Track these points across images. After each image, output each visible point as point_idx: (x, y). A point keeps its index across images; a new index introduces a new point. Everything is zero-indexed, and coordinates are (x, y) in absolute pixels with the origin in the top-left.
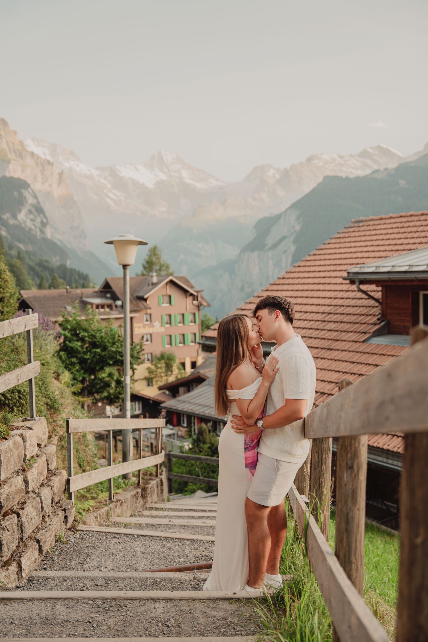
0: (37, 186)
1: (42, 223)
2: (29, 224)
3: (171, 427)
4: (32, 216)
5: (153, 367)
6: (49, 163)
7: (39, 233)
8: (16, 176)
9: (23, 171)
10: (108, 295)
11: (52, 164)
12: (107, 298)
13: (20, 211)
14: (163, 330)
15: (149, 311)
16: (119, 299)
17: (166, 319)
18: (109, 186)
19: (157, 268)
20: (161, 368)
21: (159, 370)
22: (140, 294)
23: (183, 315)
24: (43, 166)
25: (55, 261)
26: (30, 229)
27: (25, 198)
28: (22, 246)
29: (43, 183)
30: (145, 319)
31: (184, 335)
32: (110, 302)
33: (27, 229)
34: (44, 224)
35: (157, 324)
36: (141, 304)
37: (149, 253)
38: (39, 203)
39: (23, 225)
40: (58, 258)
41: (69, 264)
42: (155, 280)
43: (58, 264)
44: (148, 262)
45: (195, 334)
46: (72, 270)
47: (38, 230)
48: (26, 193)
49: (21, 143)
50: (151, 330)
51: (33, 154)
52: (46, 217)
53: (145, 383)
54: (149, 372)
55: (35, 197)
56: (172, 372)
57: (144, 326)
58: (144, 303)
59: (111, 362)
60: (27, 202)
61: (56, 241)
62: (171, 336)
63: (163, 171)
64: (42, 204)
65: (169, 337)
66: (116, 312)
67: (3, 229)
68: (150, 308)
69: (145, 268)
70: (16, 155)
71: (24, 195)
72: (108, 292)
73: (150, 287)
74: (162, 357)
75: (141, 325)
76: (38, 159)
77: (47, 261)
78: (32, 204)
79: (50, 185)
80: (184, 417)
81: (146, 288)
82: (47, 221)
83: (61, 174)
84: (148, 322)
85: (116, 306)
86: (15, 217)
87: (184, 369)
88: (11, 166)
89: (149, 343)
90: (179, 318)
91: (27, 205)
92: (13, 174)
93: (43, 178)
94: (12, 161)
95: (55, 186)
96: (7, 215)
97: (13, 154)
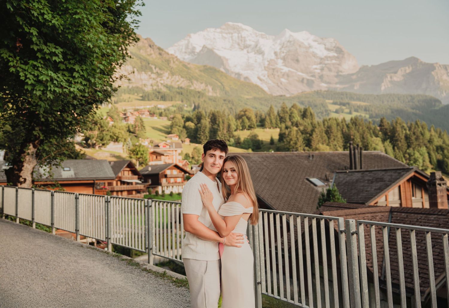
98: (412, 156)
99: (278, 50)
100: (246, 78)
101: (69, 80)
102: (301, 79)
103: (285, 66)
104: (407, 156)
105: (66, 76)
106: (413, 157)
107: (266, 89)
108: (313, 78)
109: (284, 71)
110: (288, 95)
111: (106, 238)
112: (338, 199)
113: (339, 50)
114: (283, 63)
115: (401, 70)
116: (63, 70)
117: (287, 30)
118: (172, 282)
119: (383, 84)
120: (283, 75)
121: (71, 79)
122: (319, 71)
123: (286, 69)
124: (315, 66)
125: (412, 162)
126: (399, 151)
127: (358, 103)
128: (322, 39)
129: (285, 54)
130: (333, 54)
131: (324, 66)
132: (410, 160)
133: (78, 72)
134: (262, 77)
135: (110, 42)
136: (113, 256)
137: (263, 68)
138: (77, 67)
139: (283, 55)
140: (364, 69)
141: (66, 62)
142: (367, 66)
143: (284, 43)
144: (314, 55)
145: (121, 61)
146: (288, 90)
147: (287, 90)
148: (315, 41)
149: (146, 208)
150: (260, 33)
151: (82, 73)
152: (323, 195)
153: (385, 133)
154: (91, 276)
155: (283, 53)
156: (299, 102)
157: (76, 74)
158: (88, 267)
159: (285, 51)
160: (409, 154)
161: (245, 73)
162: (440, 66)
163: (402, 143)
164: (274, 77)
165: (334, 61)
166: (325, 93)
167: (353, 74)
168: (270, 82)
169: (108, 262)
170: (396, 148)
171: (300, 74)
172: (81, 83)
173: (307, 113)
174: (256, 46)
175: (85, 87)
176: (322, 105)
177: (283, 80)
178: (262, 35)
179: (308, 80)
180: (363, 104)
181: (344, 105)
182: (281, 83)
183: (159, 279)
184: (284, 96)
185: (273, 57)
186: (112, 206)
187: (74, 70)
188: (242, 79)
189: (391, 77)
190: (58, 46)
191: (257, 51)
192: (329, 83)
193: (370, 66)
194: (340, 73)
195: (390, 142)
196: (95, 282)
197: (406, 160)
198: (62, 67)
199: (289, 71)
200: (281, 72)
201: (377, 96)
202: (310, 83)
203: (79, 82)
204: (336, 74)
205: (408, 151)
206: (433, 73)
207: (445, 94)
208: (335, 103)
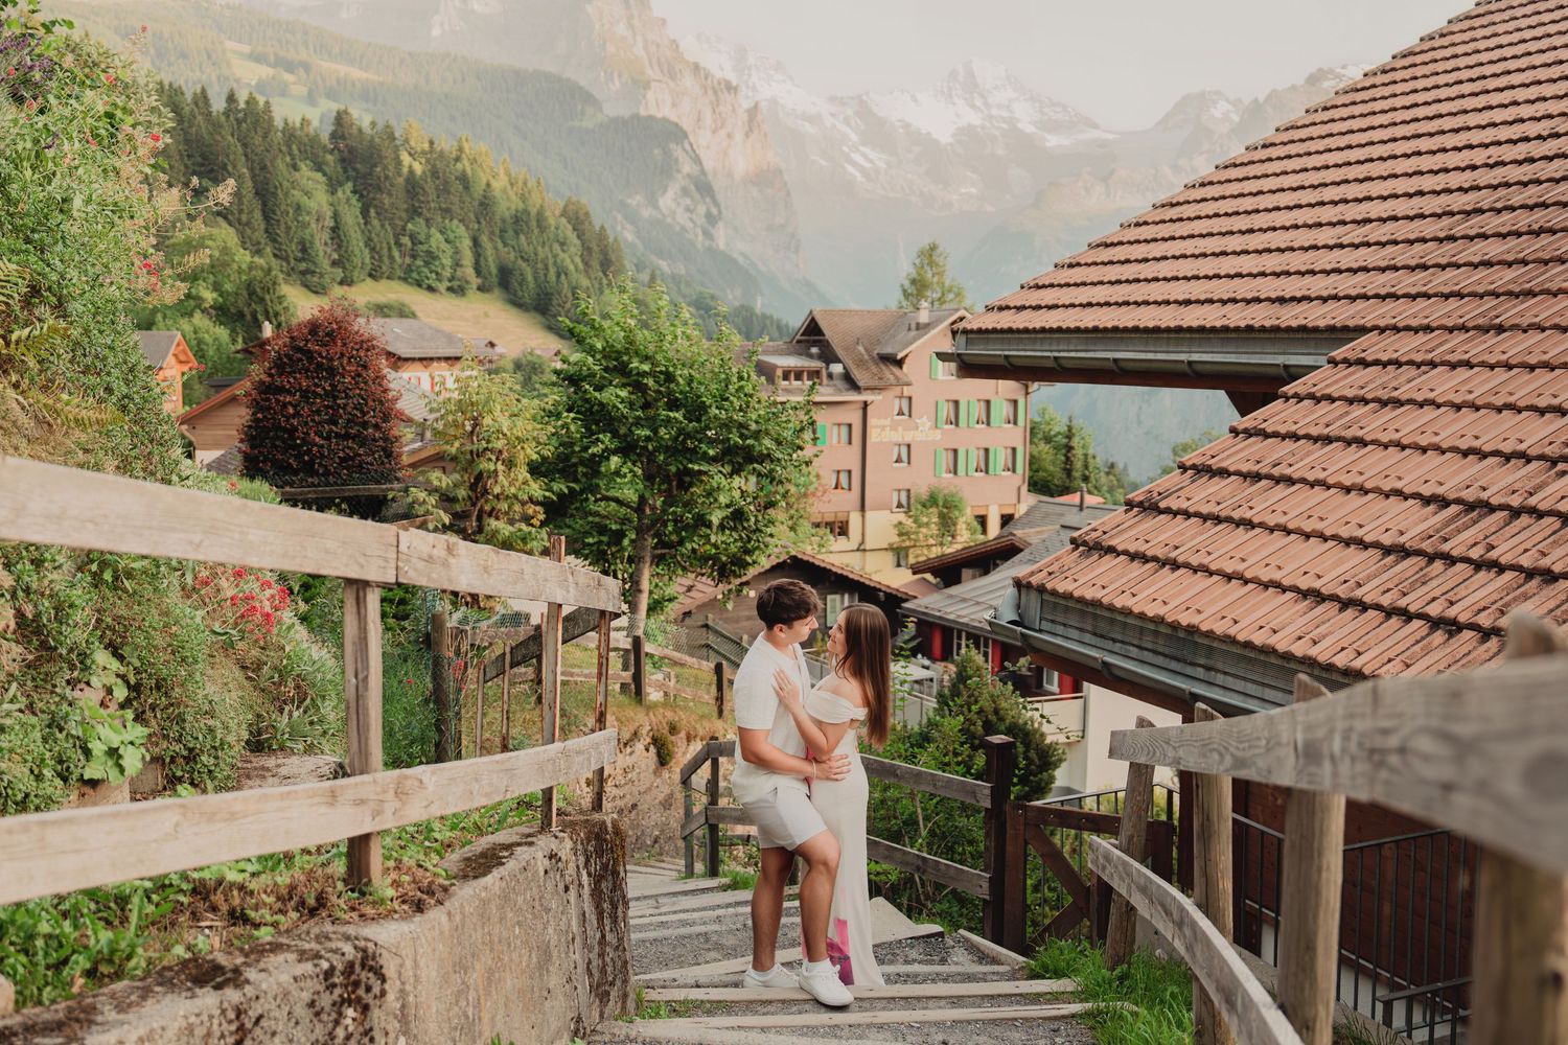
0: (703, 141)
1: (709, 215)
2: (682, 218)
3: (927, 662)
4: (688, 201)
5: (909, 522)
6: (730, 88)
7: (700, 238)
8: (659, 115)
9: (674, 105)
10: (814, 350)
11: (736, 89)
12: (811, 356)
13: (665, 189)
14: (937, 435)
15: (907, 391)
16: (839, 361)
17: (945, 410)
18: (854, 138)
19: (936, 295)
20: (927, 524)
21: (924, 530)
22: (888, 350)
23: (988, 402)
24: (715, 92)
25: (730, 299)
26: (683, 228)
27: (677, 160)
28: (664, 265)
29: (714, 132)
30: (896, 411)
31: (987, 450)
32: (816, 364)
33: (677, 228)
34: (712, 219)
35: (924, 422)
36: (890, 372)
37: (917, 261)
38: (703, 172)
39: (669, 220)
40: (738, 292)
41: (760, 305)
42: (924, 317)
43: (737, 304)
44: (913, 282)
45: (1014, 450)
46: (764, 316)
47: (699, 231)
48: (678, 152)
49: (674, 44)
50: (908, 438)
51: (696, 68)
52: (716, 203)
53: (890, 558)
54: (900, 534)
55: (697, 160)
56: (953, 537)
57: (894, 428)
58: (895, 370)
59: (711, 452)
60: (679, 171)
61: (735, 255)
62: (955, 451)
63: (974, 107)
64: (710, 177)
65: (951, 455)
66: (830, 390)
67: (628, 226)
68: (909, 384)
69: (906, 295)
70: (662, 72)
71: (674, 155)
72: (815, 343)
73: (913, 333)
74: (932, 500)
75: (888, 422)
76: (706, 77)
77: (713, 297)
78: (689, 176)
79: (729, 136)
80: (959, 638)
81: (903, 335)
82: (720, 212)
83: (753, 112)
84: (906, 417)
85: (830, 376)
86: (653, 202)
87: (984, 531)
88: (650, 95)
89: (905, 465)
90: (977, 410)
91: (679, 176)
92: (653, 111)
93: (715, 121)
94: (653, 84)
95: (739, 137)
96: (638, 197)
97: (656, 68)
98: (421, 243)
104: (406, 240)
106: (425, 247)
119: (437, 18)
125: (419, 262)
126: (382, 226)
127: (343, 70)
132: (414, 257)
153: (346, 163)
160: (413, 238)
163: (396, 201)
166: (229, 13)
170: (372, 212)
176: (209, 57)
180: (356, 74)
181: (290, 67)
195: (354, 192)
197: (403, 255)
201: (411, 55)
205: (410, 226)
206: (589, 9)
207: (617, 84)
208: (258, 58)
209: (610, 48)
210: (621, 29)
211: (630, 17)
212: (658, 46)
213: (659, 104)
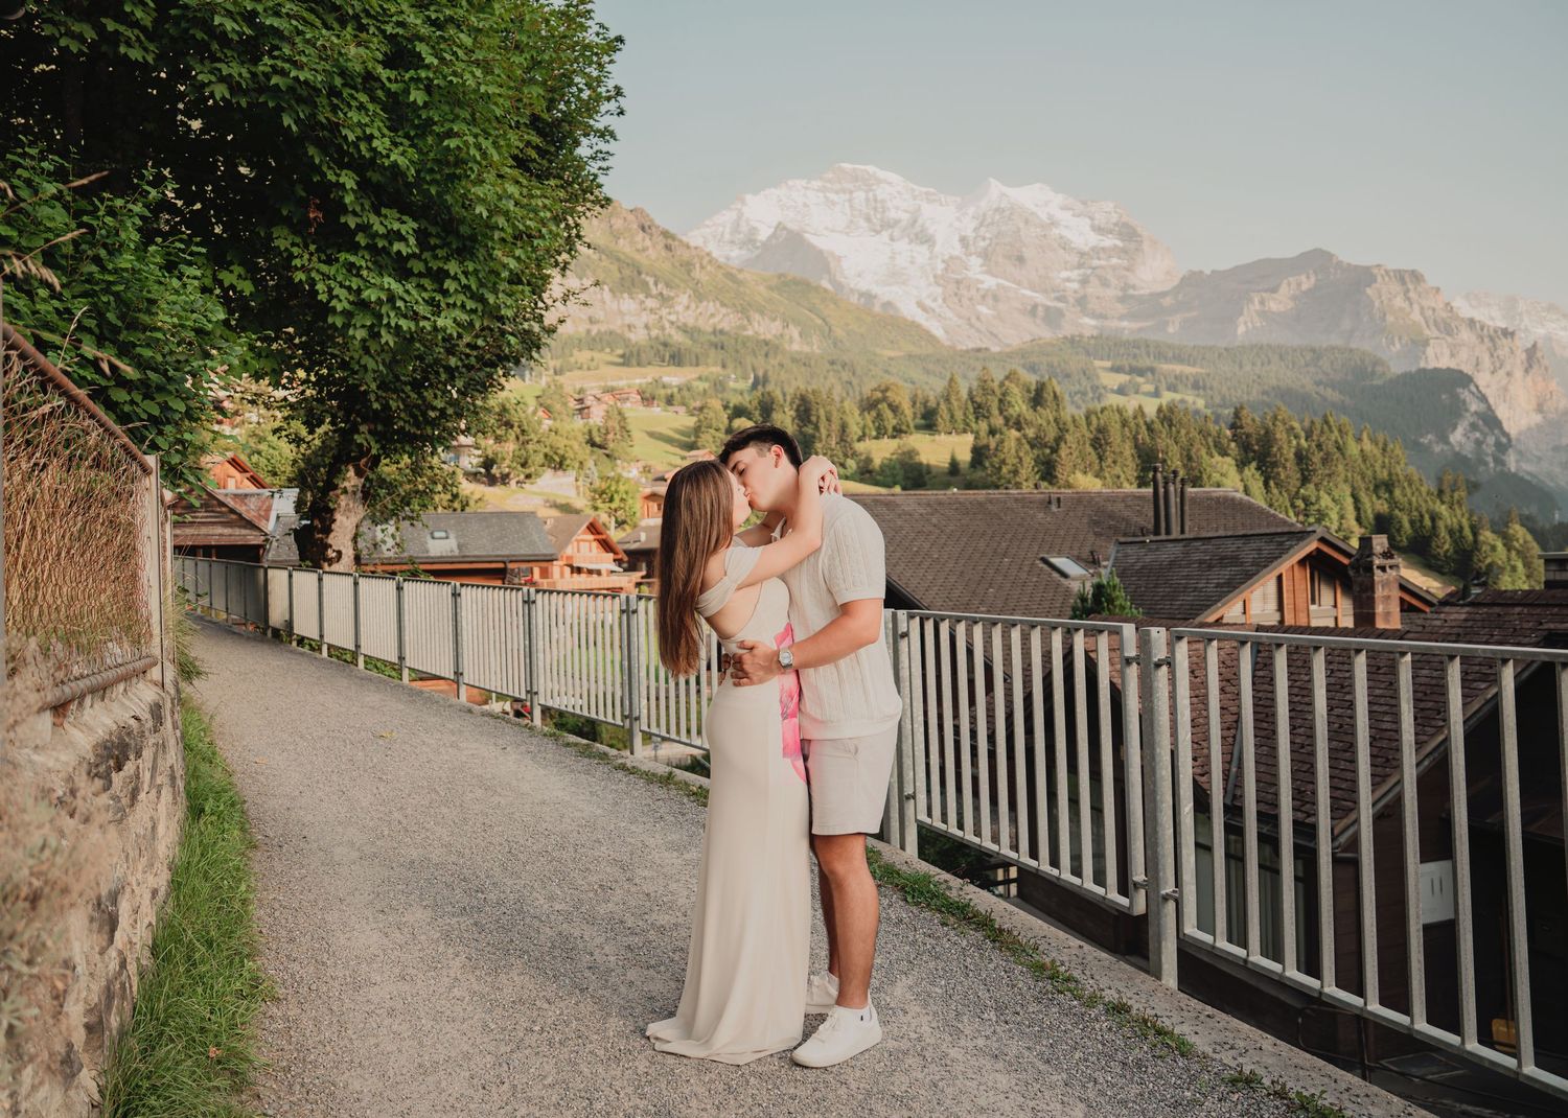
0: (1483, 380)
1: (1499, 445)
2: (1472, 448)
4: (1478, 435)
6: (1506, 333)
7: (1492, 464)
8: (1442, 365)
9: (1452, 355)
11: (1512, 334)
13: (1455, 428)
24: (1492, 339)
27: (1464, 402)
33: (1467, 458)
34: (1502, 447)
38: (1489, 407)
39: (1458, 451)
40: (1534, 508)
47: (1490, 459)
48: (1465, 394)
49: (1449, 306)
51: (1472, 322)
52: (1505, 434)
55: (1483, 399)
60: (1467, 410)
61: (1526, 475)
64: (1495, 410)
70: (1439, 330)
71: (1462, 397)
76: (1482, 329)
78: (1476, 413)
79: (1509, 374)
82: (1508, 441)
83: (1531, 352)
86: (1444, 439)
88: (1430, 351)
91: (1468, 415)
92: (1432, 365)
93: (1493, 363)
94: (1432, 341)
95: (1518, 373)
96: (1429, 436)
97: (1433, 328)
98: (1312, 504)
99: (970, 234)
100: (888, 305)
101: (433, 299)
102: (1029, 308)
103: (989, 272)
104: (1300, 503)
105: (426, 290)
106: (1316, 507)
107: (939, 333)
108: (1060, 305)
109: (985, 286)
110: (995, 349)
111: (527, 692)
112: (1123, 608)
113: (1129, 233)
114: (981, 266)
115: (1289, 284)
116: (420, 275)
117: (992, 180)
118: (688, 796)
119: (1241, 319)
120: (983, 297)
121: (438, 297)
122: (1075, 286)
123: (990, 282)
124: (1065, 274)
125: (1312, 520)
126: (1280, 491)
127: (1178, 368)
128: (1084, 203)
129: (987, 242)
130: (1109, 242)
131: (1089, 271)
132: (1307, 516)
133: (455, 278)
134: (928, 302)
135: (533, 202)
136: (545, 735)
137: (932, 279)
138: (453, 267)
139: (982, 244)
140: (1193, 280)
141: (427, 255)
142: (1201, 272)
143: (984, 215)
144: (1065, 245)
145: (565, 256)
146: (996, 336)
147: (991, 333)
148: (1064, 208)
149: (625, 617)
150: (924, 190)
151: (464, 281)
152: (1083, 599)
153: (1245, 447)
154: (489, 776)
155: (984, 239)
156: (1024, 366)
157: (450, 285)
158: (484, 758)
159: (988, 235)
160: (1305, 500)
161: (885, 293)
162: (1387, 272)
163: (1289, 472)
164: (960, 301)
165: (1114, 261)
166: (1092, 342)
167: (1163, 294)
168: (950, 314)
169: (532, 748)
170: (1272, 483)
171: (1028, 293)
172: (463, 306)
173: (1045, 395)
174: (915, 221)
175: (473, 316)
176: (1084, 373)
177: (983, 309)
178: (926, 193)
179: (1047, 309)
180: (1188, 370)
181: (1141, 372)
182: (978, 318)
183: (655, 788)
184: (987, 349)
185: (957, 250)
186: (540, 613)
187: (447, 274)
188: (877, 309)
189: (1262, 302)
190: (406, 214)
191: (916, 235)
192: (1102, 317)
193: (1208, 272)
194: (1131, 292)
195: (1258, 469)
196: (499, 790)
198: (417, 266)
199: (998, 285)
200: (978, 290)
201: (1226, 349)
202: (1052, 317)
203: (459, 304)
204: (1120, 294)
205: (1302, 491)
206: (1369, 291)
207: (1398, 346)
208: (1117, 369)
209: (1390, 319)
210: (1399, 302)
211: (1408, 291)
212: (1434, 310)
213: (1438, 358)
